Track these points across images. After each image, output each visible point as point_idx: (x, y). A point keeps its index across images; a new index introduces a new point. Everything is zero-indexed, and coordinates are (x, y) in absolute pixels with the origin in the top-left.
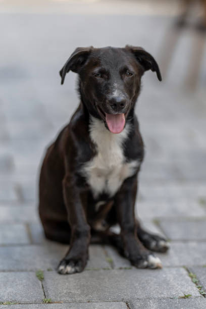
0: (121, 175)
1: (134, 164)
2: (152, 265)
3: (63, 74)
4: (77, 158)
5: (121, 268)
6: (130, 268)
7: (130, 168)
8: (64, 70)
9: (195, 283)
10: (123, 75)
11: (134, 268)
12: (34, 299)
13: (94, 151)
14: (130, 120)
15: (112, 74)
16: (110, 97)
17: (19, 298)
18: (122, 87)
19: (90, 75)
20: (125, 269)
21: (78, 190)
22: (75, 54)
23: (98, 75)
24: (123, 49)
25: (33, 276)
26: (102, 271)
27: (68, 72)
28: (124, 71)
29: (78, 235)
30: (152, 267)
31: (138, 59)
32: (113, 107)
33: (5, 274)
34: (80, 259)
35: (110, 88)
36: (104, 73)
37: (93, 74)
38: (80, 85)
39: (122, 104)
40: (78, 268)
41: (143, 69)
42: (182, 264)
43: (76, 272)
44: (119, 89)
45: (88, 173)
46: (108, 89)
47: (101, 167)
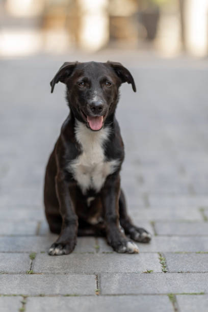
0: (103, 172)
1: (114, 163)
2: (130, 250)
3: (53, 84)
4: (65, 157)
5: (104, 253)
6: (111, 253)
7: (111, 166)
8: (53, 82)
9: (163, 264)
10: (103, 85)
11: (115, 253)
12: (20, 271)
13: (79, 150)
14: (110, 124)
15: (93, 83)
16: (91, 102)
17: (8, 270)
18: (101, 94)
19: (75, 84)
20: (108, 253)
21: (67, 185)
22: (63, 67)
23: (81, 83)
24: (104, 64)
25: (26, 256)
26: (87, 254)
27: (57, 82)
28: (104, 81)
29: (67, 223)
30: (130, 252)
31: (116, 73)
32: (93, 110)
33: (4, 254)
34: (69, 243)
35: (91, 95)
36: (87, 82)
37: (77, 83)
38: (67, 94)
39: (100, 107)
40: (65, 251)
41: (120, 81)
42: (158, 251)
43: (64, 254)
44: (98, 95)
45: (75, 170)
46: (89, 95)
47: (85, 164)
